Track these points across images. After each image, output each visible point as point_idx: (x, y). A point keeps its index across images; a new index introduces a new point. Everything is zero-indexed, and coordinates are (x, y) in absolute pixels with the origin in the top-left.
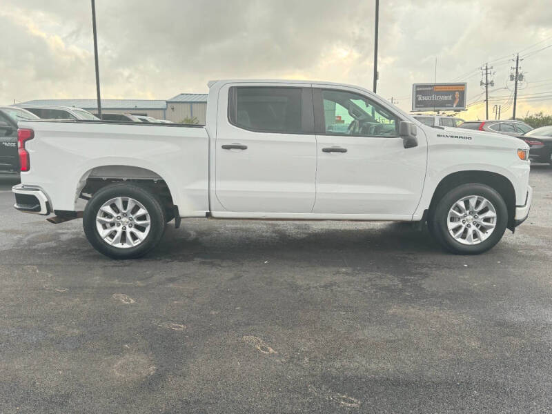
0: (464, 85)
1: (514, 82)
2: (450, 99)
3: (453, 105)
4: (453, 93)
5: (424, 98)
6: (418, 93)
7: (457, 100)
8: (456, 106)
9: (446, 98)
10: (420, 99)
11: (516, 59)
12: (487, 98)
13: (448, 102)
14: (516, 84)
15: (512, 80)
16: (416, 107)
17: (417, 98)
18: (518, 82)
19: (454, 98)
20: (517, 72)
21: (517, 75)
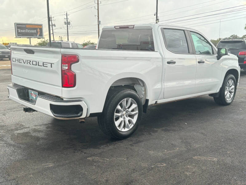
0: (41, 25)
1: (66, 25)
2: (35, 32)
3: (37, 35)
4: (36, 29)
5: (22, 31)
6: (18, 28)
7: (39, 33)
8: (39, 36)
9: (33, 31)
10: (19, 31)
11: (66, 14)
12: (53, 32)
13: (35, 33)
14: (67, 26)
15: (65, 24)
16: (18, 35)
17: (18, 31)
18: (68, 25)
19: (37, 32)
20: (67, 21)
21: (67, 22)
